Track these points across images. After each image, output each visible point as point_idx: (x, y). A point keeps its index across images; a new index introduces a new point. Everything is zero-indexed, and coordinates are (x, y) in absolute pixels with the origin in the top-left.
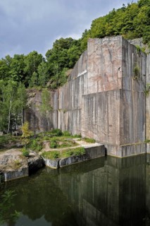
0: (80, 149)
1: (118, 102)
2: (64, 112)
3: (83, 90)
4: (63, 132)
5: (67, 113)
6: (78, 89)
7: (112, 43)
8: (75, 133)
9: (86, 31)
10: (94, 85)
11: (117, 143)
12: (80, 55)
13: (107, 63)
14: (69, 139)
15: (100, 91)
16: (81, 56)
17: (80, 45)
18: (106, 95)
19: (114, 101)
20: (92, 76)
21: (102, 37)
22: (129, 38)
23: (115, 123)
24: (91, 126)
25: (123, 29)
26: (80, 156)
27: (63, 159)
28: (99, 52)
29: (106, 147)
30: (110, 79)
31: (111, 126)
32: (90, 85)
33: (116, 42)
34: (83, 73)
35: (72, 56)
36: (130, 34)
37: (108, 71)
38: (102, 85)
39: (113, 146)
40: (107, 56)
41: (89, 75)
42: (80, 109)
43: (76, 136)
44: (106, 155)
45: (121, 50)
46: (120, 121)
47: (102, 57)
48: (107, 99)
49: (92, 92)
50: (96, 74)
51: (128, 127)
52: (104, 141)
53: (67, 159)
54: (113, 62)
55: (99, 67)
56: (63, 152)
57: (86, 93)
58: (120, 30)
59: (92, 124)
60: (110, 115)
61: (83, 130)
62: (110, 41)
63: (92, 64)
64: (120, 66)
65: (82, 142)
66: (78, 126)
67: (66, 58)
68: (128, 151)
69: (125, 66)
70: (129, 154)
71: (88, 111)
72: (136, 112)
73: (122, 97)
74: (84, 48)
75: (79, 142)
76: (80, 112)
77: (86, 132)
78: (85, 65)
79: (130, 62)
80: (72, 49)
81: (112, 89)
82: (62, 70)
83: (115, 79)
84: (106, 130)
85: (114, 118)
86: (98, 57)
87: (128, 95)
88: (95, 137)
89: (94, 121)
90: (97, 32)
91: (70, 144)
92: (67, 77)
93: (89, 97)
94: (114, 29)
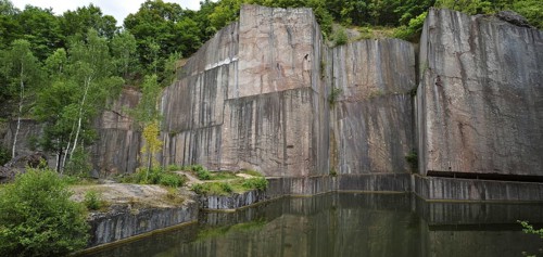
3: (226, 93)
5: (181, 136)
7: (294, 17)
10: (253, 81)
11: (304, 173)
13: (281, 47)
15: (266, 91)
16: (216, 35)
18: (282, 97)
19: (297, 106)
20: (249, 65)
23: (299, 142)
24: (245, 151)
28: (266, 28)
30: (288, 72)
31: (291, 147)
32: (244, 82)
37: (285, 58)
38: (270, 81)
39: (296, 179)
40: (282, 36)
41: (242, 65)
42: (218, 127)
47: (271, 36)
48: (284, 103)
49: (247, 93)
50: (259, 63)
51: (316, 149)
54: (294, 46)
55: (265, 52)
57: (232, 96)
59: (249, 149)
60: (288, 129)
61: (224, 162)
62: (289, 14)
63: (250, 47)
64: (308, 52)
66: (212, 157)
69: (314, 55)
71: (240, 127)
72: (322, 128)
76: (218, 130)
78: (224, 50)
79: (317, 51)
81: (293, 87)
83: (299, 71)
84: (282, 156)
85: (298, 132)
86: (263, 35)
89: (253, 142)
93: (243, 103)
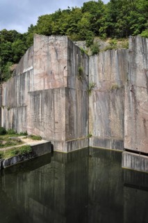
0: (26, 147)
1: (63, 99)
2: (9, 109)
3: (29, 87)
4: (7, 130)
5: (12, 110)
6: (24, 85)
7: (59, 42)
8: (20, 130)
9: (32, 26)
10: (40, 82)
11: (63, 138)
12: (26, 50)
13: (53, 61)
14: (14, 137)
15: (46, 88)
16: (27, 52)
17: (25, 40)
18: (53, 93)
19: (60, 99)
20: (38, 72)
21: (48, 34)
22: (74, 40)
23: (60, 120)
24: (37, 122)
25: (68, 30)
26: (26, 155)
27: (7, 159)
28: (46, 49)
29: (53, 143)
30: (56, 77)
31: (57, 123)
32: (36, 82)
33: (62, 41)
34: (29, 69)
35: (17, 50)
36: (74, 36)
37: (55, 68)
38: (48, 82)
39: (59, 142)
40: (53, 54)
41: (35, 72)
42: (26, 106)
43: (22, 134)
44: (52, 151)
45: (66, 49)
46: (66, 118)
47: (48, 54)
48: (54, 96)
49: (38, 88)
50: (42, 71)
51: (73, 123)
52: (51, 138)
53: (11, 158)
54: (59, 61)
55: (46, 64)
56: (7, 151)
57: (32, 90)
58: (65, 31)
59: (39, 121)
60: (56, 112)
61: (28, 127)
62: (56, 40)
63: (39, 61)
64: (66, 65)
65: (28, 139)
66: (24, 124)
67: (10, 51)
68: (73, 145)
69: (71, 65)
70: (74, 149)
71: (35, 108)
72: (80, 110)
73: (67, 95)
74: (30, 44)
75: (24, 140)
76: (26, 109)
77: (32, 130)
78: (30, 61)
79: (74, 62)
80: (17, 43)
81: (58, 87)
82: (5, 64)
83: (61, 77)
84: (53, 127)
85: (60, 114)
86: (44, 54)
87: (73, 93)
88: (42, 134)
89: (40, 118)
90: (44, 29)
91: (15, 142)
92: (12, 72)
93: (35, 94)
94: (60, 29)
